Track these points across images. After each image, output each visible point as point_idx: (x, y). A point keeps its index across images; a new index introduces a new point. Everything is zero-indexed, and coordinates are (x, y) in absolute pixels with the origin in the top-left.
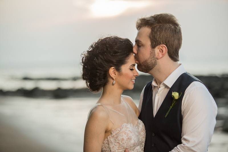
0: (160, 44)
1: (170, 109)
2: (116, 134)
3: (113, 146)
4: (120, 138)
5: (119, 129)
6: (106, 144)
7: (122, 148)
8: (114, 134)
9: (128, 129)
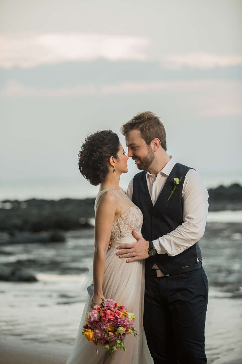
0: (153, 139)
1: (172, 193)
2: (126, 217)
3: (123, 228)
4: (130, 219)
5: (128, 212)
6: (116, 225)
7: (131, 229)
8: (124, 216)
9: (135, 212)
